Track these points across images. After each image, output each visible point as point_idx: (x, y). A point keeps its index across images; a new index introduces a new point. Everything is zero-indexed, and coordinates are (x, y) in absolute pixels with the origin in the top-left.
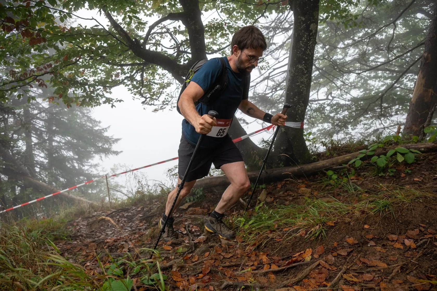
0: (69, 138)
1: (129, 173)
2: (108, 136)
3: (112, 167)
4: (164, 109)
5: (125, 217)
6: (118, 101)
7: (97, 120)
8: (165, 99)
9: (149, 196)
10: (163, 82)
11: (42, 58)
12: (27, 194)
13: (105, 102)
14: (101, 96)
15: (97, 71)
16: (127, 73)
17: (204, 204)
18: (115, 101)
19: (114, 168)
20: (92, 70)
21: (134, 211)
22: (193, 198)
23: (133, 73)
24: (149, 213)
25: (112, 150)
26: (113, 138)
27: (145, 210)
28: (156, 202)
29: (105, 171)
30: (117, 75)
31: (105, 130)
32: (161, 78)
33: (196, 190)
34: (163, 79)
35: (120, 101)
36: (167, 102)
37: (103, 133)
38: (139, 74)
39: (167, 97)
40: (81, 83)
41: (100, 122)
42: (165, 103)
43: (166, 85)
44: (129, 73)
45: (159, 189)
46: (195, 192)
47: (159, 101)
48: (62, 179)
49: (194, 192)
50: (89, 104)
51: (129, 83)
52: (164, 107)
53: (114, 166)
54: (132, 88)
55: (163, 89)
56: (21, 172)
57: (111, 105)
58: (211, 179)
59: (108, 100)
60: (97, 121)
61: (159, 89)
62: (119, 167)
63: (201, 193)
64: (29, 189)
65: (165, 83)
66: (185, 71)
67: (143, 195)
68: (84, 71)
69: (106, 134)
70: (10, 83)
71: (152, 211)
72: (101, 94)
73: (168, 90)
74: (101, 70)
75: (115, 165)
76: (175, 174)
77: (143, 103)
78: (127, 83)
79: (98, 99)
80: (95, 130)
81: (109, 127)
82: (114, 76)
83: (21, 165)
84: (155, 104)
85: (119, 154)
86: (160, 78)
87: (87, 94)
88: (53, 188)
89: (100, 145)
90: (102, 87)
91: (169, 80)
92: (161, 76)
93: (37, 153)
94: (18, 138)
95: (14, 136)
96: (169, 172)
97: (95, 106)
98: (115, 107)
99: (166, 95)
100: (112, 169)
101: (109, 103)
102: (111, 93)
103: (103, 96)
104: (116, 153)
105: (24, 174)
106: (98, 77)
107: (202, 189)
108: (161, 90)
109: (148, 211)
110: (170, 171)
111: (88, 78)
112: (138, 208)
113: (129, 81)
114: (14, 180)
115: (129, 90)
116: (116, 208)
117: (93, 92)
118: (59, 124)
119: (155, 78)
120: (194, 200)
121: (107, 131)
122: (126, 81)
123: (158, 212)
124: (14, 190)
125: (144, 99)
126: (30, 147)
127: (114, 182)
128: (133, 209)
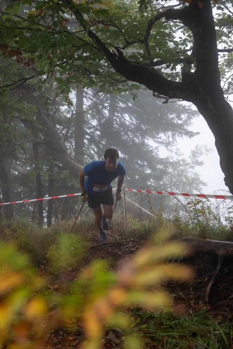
26: (191, 109)
29: (180, 155)
62: (204, 150)
64: (65, 172)
75: (197, 147)
85: (195, 137)
100: (194, 154)
104: (191, 134)
127: (192, 172)
128: (127, 246)
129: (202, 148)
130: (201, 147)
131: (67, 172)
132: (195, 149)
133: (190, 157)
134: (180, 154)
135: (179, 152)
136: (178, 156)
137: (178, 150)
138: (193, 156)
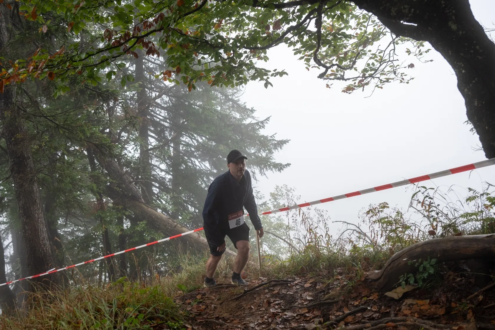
0: (204, 138)
1: (294, 210)
2: (265, 135)
3: (273, 191)
4: (365, 86)
5: (282, 298)
6: (277, 74)
7: (247, 107)
8: (368, 65)
9: (329, 259)
10: (366, 32)
11: (150, 5)
12: (138, 230)
13: (254, 78)
14: (246, 65)
15: (243, 20)
16: (291, 20)
17: (437, 295)
18: (272, 75)
19: (276, 192)
20: (234, 19)
21: (298, 287)
22: (413, 279)
23: (303, 19)
24: (324, 295)
25: (273, 161)
26: (274, 140)
27: (318, 287)
28: (340, 274)
29: (260, 199)
30: (277, 25)
31: (262, 124)
32: (361, 23)
33: (422, 263)
34: (364, 26)
35: (282, 74)
36: (373, 72)
37: (258, 129)
38: (313, 21)
39: (371, 62)
40: (211, 45)
41: (252, 111)
42: (367, 75)
43: (369, 36)
44: (295, 21)
45: (349, 247)
46: (418, 266)
47: (356, 70)
48: (191, 209)
49: (416, 266)
50: (228, 82)
51: (296, 38)
52: (365, 81)
53: (277, 189)
54: (302, 47)
55: (364, 47)
56: (130, 195)
57: (265, 82)
58: (457, 241)
59: (261, 74)
60: (249, 109)
61: (357, 45)
62: (284, 192)
63: (432, 271)
64: (141, 223)
65: (369, 35)
66: (405, 8)
67: (319, 256)
68: (220, 22)
69: (262, 132)
70: (97, 53)
71: (332, 293)
72: (248, 62)
73: (373, 48)
74: (249, 18)
76: (381, 220)
77: (321, 76)
78: (292, 39)
79: (242, 72)
80: (244, 124)
81: (268, 119)
82: (271, 27)
83: (131, 182)
84: (345, 77)
85: (284, 169)
86: (358, 25)
87: (223, 63)
88: (176, 224)
89: (253, 151)
90: (248, 50)
91: (376, 27)
92: (361, 21)
93: (157, 164)
94: (128, 138)
95: (123, 134)
96: (369, 215)
97: (237, 84)
98: (272, 85)
99: (371, 58)
100: (274, 196)
101: (262, 79)
102: (266, 59)
103: (251, 66)
104: (280, 167)
105: (134, 198)
106: (244, 31)
107: (434, 261)
108: (361, 48)
109: (324, 291)
110: (371, 214)
111: (228, 34)
112: (306, 282)
113: (295, 35)
114: (120, 207)
115: (295, 54)
116: (268, 274)
117: (232, 60)
118: (190, 113)
119: (350, 24)
120: (416, 282)
121: (264, 127)
122: (289, 35)
123: (342, 298)
124: (120, 222)
125: (323, 70)
126: (145, 153)
127: (275, 217)
128: (296, 282)
129: (282, 189)
130: (281, 187)
131: (143, 223)
132: (275, 190)
133: (270, 200)
134: (260, 197)
135: (259, 195)
136: (259, 200)
137: (258, 193)
138: (274, 199)
